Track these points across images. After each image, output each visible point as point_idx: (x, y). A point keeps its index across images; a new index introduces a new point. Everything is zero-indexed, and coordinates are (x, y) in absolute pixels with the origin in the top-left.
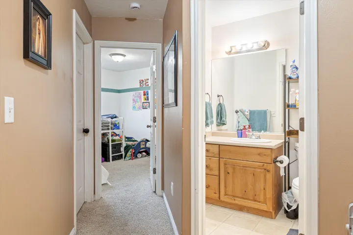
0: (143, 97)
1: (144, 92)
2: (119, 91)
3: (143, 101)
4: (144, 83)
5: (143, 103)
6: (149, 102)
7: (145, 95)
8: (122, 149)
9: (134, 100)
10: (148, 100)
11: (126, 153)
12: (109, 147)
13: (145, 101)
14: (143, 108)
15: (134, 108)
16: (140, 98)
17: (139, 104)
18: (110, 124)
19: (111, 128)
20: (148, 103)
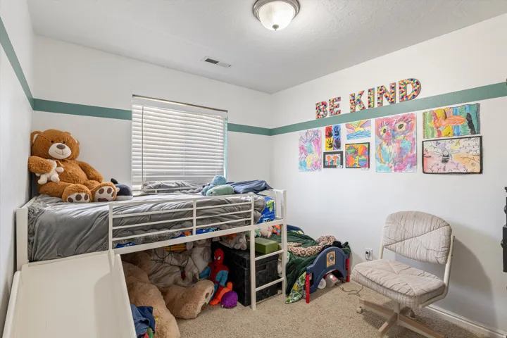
0: (324, 141)
1: (328, 130)
2: (271, 132)
3: (324, 149)
4: (328, 108)
5: (325, 154)
6: (341, 153)
7: (329, 135)
8: (281, 269)
9: (302, 148)
10: (338, 146)
11: (292, 281)
12: (249, 267)
13: (331, 150)
14: (325, 167)
15: (303, 165)
16: (317, 142)
17: (316, 157)
18: (252, 210)
19: (255, 219)
20: (338, 155)
